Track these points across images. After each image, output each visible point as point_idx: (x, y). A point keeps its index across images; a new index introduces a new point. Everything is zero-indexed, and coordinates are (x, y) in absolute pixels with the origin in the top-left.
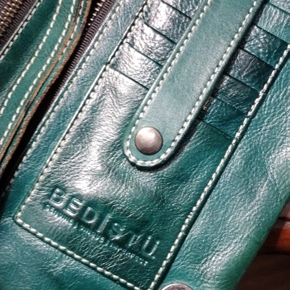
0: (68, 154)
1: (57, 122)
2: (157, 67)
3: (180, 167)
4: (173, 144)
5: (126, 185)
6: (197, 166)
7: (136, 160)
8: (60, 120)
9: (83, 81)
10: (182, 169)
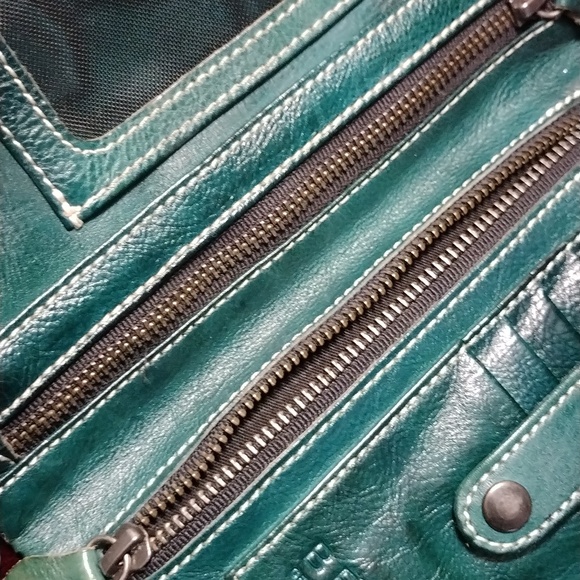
0: (358, 486)
1: (352, 421)
2: (546, 378)
3: (539, 564)
4: (546, 525)
5: (442, 571)
6: (564, 570)
7: (475, 533)
8: (356, 418)
9: (413, 361)
10: (541, 569)
